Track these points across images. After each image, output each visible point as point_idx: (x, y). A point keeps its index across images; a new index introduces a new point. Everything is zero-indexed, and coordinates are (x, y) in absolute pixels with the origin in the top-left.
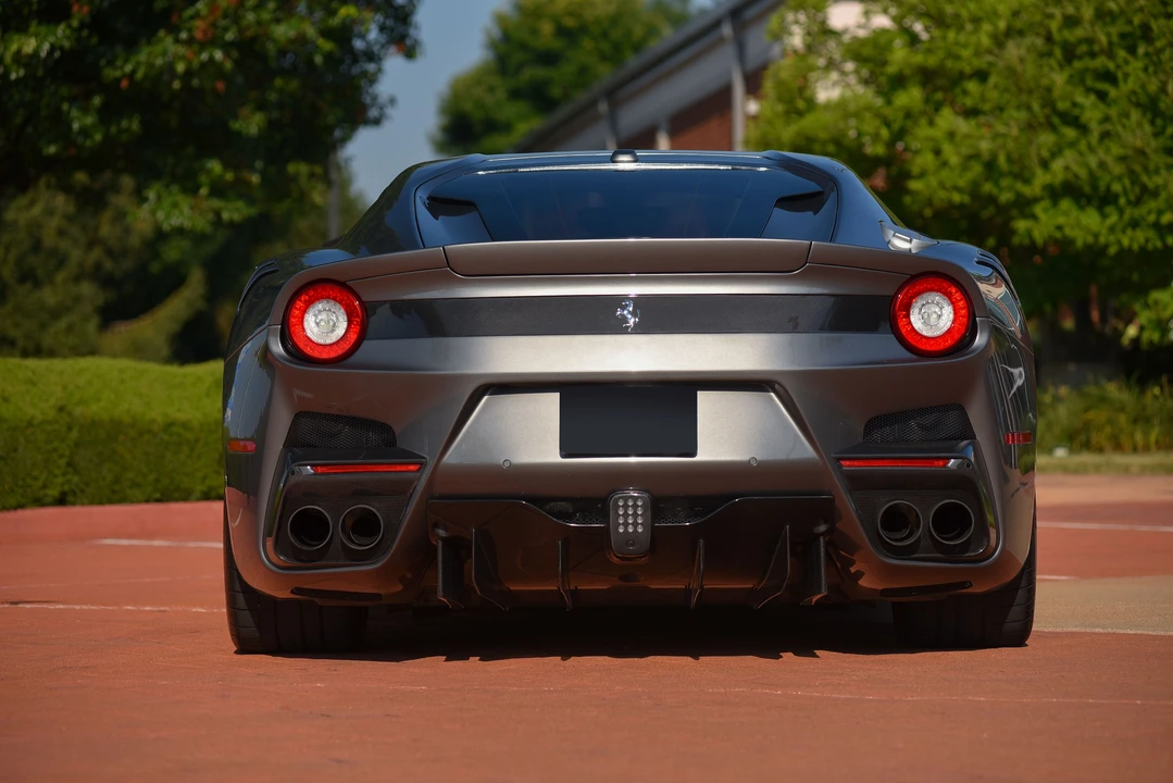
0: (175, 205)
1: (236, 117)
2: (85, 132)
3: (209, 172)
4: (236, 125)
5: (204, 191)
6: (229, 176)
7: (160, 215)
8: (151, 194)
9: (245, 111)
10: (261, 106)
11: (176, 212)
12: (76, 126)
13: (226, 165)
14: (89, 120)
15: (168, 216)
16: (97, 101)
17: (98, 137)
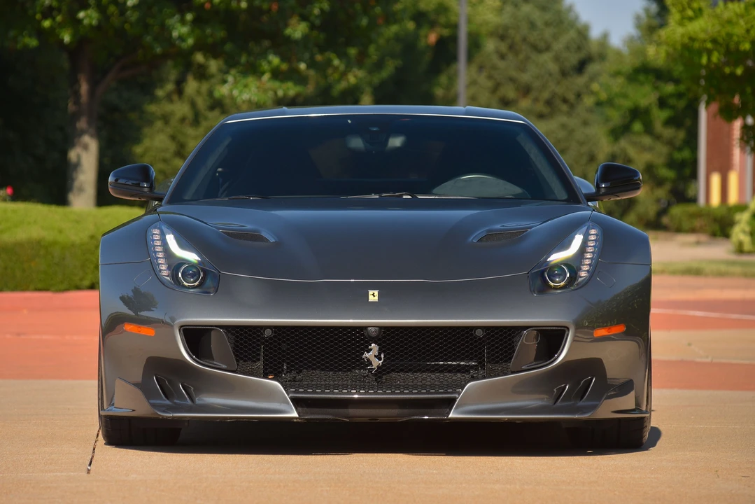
0: (246, 86)
1: (286, 25)
2: (182, 38)
3: (270, 63)
4: (288, 31)
5: (266, 77)
6: (284, 67)
7: (235, 93)
8: (230, 79)
9: (294, 20)
10: (304, 18)
11: (247, 90)
12: (175, 34)
13: (283, 59)
14: (184, 30)
15: (241, 92)
16: (189, 17)
17: (190, 41)
